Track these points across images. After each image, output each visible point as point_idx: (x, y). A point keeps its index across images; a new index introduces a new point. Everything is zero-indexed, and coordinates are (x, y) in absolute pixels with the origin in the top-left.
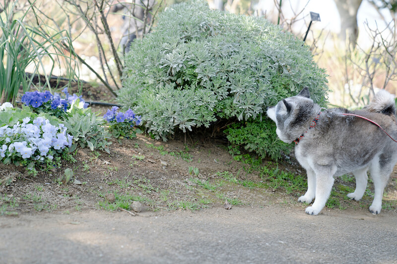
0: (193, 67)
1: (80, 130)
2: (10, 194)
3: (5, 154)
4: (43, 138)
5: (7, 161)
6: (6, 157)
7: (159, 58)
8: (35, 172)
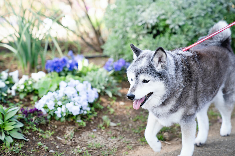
0: (165, 20)
1: (99, 83)
2: (77, 146)
3: (61, 114)
4: (80, 96)
5: (63, 119)
6: (62, 116)
7: (136, 17)
8: (84, 124)
